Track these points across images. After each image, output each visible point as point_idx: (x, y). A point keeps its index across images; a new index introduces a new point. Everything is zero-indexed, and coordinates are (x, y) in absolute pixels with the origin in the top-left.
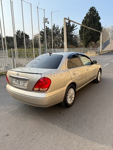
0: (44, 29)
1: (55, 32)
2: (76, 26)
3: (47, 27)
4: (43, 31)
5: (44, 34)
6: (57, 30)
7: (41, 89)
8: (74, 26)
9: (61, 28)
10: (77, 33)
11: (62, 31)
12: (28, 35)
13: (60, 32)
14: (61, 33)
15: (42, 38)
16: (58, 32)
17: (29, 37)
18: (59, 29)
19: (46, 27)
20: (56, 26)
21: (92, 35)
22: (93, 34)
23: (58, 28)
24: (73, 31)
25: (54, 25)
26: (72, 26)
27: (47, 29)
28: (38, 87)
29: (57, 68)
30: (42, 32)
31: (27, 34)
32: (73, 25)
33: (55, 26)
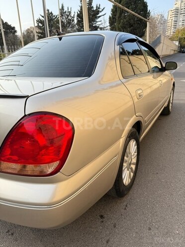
0: (43, 15)
1: (64, 20)
2: (102, 10)
3: (50, 11)
4: (43, 19)
5: (43, 25)
6: (68, 16)
7: (30, 168)
8: (99, 8)
9: (76, 14)
10: (105, 22)
11: (77, 19)
12: (14, 28)
13: (73, 20)
14: (76, 23)
15: (41, 33)
16: (70, 20)
17: (16, 31)
18: (72, 16)
19: (48, 10)
20: (66, 9)
21: (132, 26)
22: (134, 23)
23: (70, 13)
24: (98, 20)
25: (63, 7)
26: (95, 9)
27: (50, 16)
28: (15, 158)
29: (89, 74)
30: (39, 21)
31: (12, 26)
32: (97, 7)
33: (63, 10)
